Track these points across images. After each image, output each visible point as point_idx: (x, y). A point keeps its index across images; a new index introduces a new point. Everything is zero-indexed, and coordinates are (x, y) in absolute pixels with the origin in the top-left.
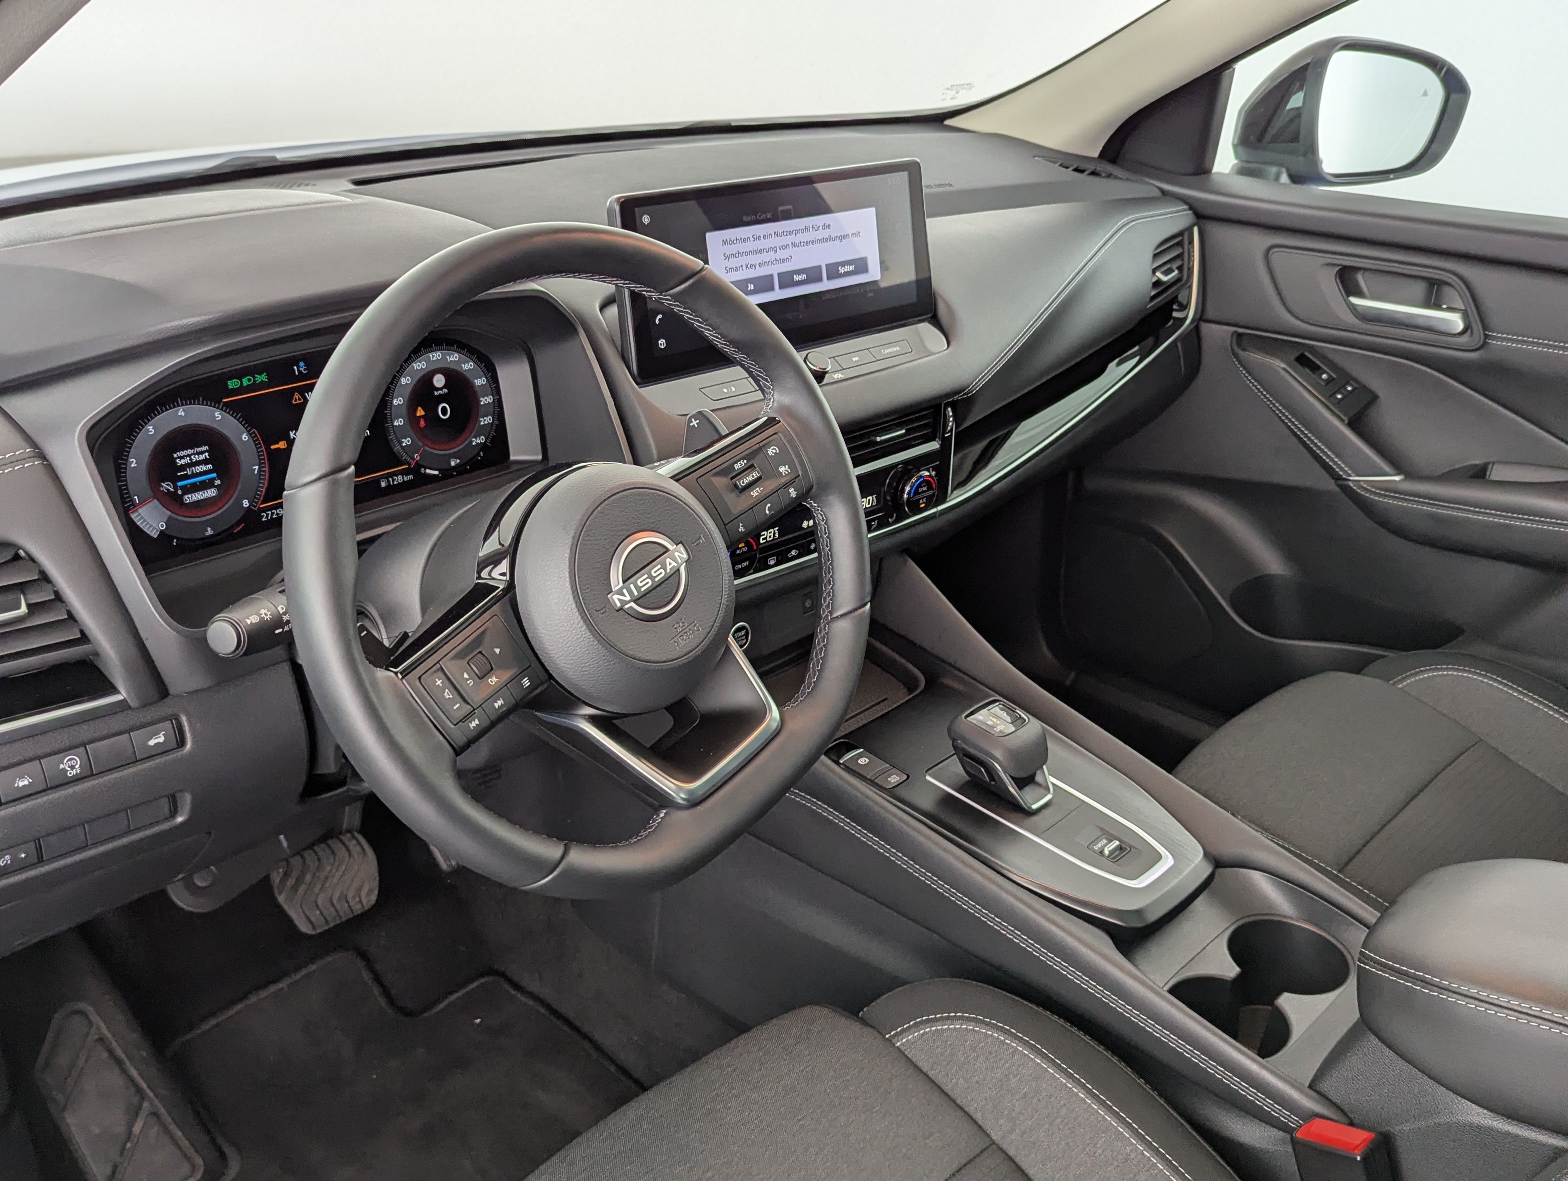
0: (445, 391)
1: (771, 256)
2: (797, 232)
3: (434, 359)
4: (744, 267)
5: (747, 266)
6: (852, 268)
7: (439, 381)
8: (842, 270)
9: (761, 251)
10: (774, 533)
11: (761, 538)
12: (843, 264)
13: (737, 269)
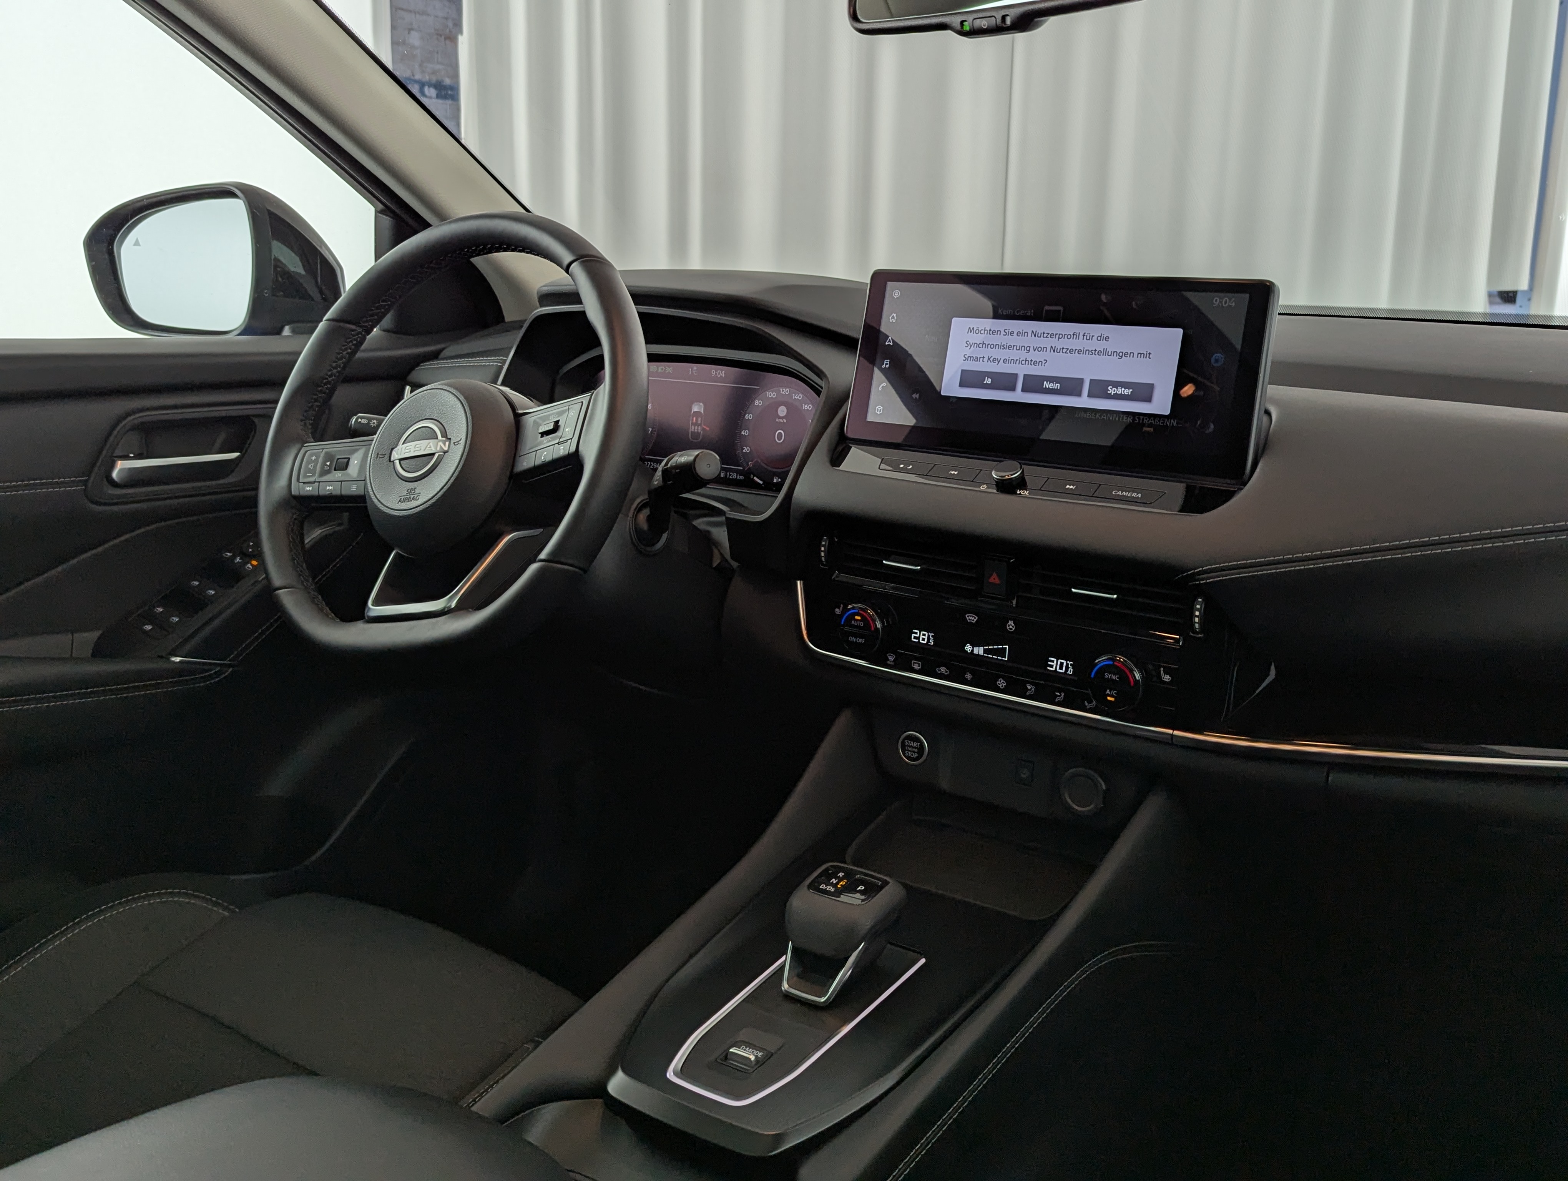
0: (785, 421)
1: (1022, 355)
2: (1061, 336)
3: (783, 393)
4: (986, 359)
5: (989, 359)
6: (1127, 392)
7: (782, 411)
8: (1112, 391)
9: (1009, 347)
10: (929, 639)
11: (913, 635)
12: (1116, 384)
13: (977, 359)
